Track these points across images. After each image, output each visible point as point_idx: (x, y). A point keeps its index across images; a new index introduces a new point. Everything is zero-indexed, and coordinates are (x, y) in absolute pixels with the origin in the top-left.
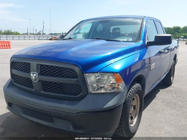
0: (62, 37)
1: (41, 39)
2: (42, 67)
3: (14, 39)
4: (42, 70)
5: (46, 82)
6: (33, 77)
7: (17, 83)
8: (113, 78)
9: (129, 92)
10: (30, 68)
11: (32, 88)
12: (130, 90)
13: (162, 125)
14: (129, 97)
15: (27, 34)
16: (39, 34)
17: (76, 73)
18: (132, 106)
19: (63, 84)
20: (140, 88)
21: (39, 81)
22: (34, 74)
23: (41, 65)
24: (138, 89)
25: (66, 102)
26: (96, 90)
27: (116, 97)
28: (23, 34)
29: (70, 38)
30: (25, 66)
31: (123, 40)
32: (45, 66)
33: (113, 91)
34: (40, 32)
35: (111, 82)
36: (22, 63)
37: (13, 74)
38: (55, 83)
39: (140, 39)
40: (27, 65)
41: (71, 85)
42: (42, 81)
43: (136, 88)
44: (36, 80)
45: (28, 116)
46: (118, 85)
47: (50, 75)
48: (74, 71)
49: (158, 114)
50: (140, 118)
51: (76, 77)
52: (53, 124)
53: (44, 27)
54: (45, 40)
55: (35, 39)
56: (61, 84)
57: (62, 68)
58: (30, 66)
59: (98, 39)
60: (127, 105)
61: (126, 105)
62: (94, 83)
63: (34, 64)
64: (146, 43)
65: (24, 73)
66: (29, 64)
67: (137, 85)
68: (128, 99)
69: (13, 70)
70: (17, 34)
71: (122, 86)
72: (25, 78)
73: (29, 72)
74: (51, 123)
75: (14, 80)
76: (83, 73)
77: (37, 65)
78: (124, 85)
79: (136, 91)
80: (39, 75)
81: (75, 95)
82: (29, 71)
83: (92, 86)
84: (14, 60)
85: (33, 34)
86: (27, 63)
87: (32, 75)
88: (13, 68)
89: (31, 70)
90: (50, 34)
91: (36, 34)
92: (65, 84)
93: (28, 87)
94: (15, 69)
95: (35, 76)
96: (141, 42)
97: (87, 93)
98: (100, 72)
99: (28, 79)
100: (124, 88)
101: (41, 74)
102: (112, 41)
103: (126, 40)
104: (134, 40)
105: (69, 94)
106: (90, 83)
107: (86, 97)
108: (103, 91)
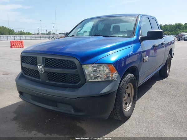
0: (67, 35)
1: (51, 38)
2: (47, 60)
3: (27, 39)
4: (47, 63)
5: (50, 73)
6: (40, 69)
7: (27, 75)
8: (108, 69)
9: (123, 81)
10: (37, 61)
11: (39, 78)
12: (124, 80)
13: (154, 110)
14: (122, 85)
15: (38, 34)
16: (49, 34)
17: (75, 65)
18: (127, 94)
19: (65, 74)
20: (133, 77)
21: (45, 72)
22: (40, 66)
23: (46, 58)
24: (131, 79)
25: (68, 89)
26: (93, 78)
27: (110, 85)
28: (35, 34)
29: (73, 36)
30: (33, 60)
31: (119, 36)
32: (49, 59)
33: (108, 79)
34: (51, 32)
35: (106, 72)
36: (30, 57)
37: (23, 67)
38: (58, 74)
39: (134, 35)
40: (34, 59)
41: (71, 75)
42: (47, 72)
43: (129, 78)
44: (42, 71)
45: (36, 103)
46: (112, 75)
47: (53, 66)
48: (73, 63)
49: (152, 101)
50: (134, 104)
51: (75, 67)
52: (58, 108)
53: (53, 27)
54: (55, 39)
55: (46, 38)
56: (63, 74)
57: (63, 60)
58: (37, 59)
59: (97, 35)
60: (121, 91)
61: (119, 92)
62: (92, 73)
63: (40, 58)
64: (140, 38)
65: (32, 65)
66: (36, 58)
67: (130, 75)
68: (122, 87)
69: (23, 63)
70: (29, 34)
71: (115, 75)
72: (33, 70)
73: (36, 65)
74: (56, 108)
75: (24, 73)
76: (81, 65)
77: (43, 58)
78: (117, 74)
79: (130, 80)
80: (44, 67)
81: (75, 83)
82: (36, 63)
83: (90, 75)
84: (24, 55)
85: (44, 34)
86: (34, 57)
87: (38, 67)
88: (23, 62)
89: (38, 62)
90: (60, 34)
91: (46, 34)
92: (67, 74)
93: (36, 77)
94: (24, 62)
95: (41, 68)
96: (135, 37)
97: (85, 81)
98: (96, 64)
99: (36, 71)
100: (117, 77)
101: (46, 66)
102: (109, 37)
103: (122, 36)
104: (129, 36)
105: (70, 83)
106: (88, 73)
107: (84, 85)
108: (99, 80)
